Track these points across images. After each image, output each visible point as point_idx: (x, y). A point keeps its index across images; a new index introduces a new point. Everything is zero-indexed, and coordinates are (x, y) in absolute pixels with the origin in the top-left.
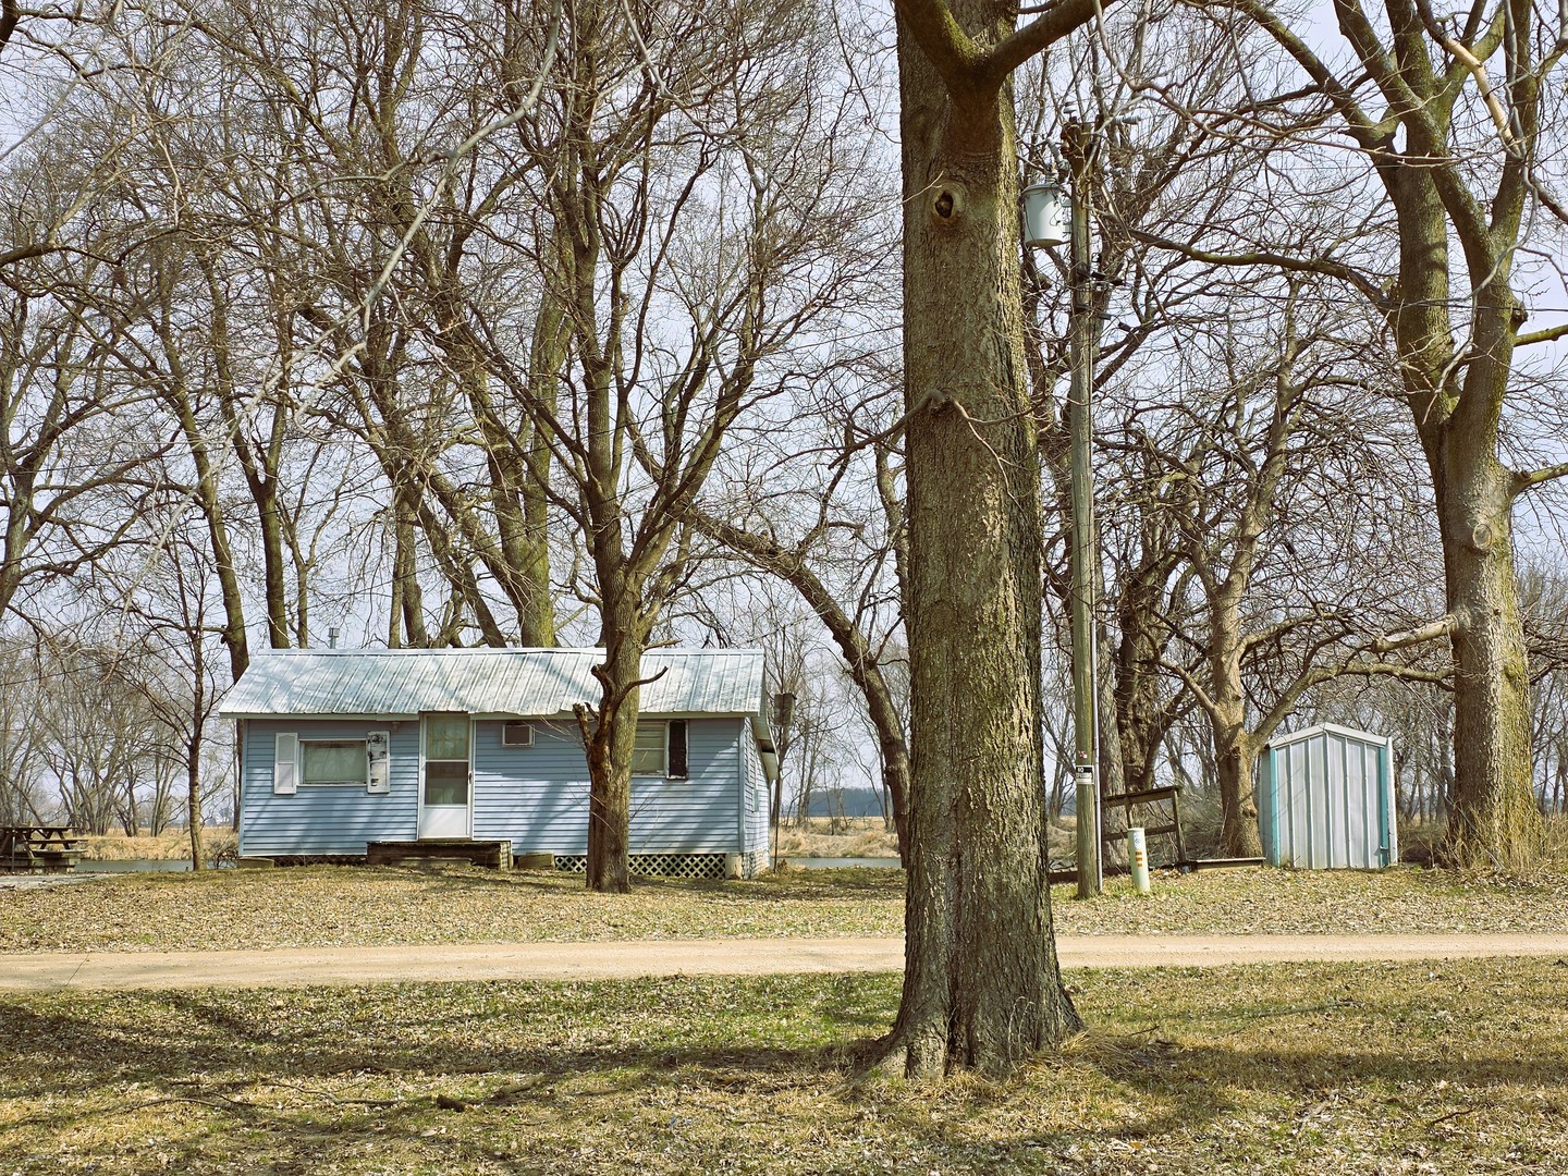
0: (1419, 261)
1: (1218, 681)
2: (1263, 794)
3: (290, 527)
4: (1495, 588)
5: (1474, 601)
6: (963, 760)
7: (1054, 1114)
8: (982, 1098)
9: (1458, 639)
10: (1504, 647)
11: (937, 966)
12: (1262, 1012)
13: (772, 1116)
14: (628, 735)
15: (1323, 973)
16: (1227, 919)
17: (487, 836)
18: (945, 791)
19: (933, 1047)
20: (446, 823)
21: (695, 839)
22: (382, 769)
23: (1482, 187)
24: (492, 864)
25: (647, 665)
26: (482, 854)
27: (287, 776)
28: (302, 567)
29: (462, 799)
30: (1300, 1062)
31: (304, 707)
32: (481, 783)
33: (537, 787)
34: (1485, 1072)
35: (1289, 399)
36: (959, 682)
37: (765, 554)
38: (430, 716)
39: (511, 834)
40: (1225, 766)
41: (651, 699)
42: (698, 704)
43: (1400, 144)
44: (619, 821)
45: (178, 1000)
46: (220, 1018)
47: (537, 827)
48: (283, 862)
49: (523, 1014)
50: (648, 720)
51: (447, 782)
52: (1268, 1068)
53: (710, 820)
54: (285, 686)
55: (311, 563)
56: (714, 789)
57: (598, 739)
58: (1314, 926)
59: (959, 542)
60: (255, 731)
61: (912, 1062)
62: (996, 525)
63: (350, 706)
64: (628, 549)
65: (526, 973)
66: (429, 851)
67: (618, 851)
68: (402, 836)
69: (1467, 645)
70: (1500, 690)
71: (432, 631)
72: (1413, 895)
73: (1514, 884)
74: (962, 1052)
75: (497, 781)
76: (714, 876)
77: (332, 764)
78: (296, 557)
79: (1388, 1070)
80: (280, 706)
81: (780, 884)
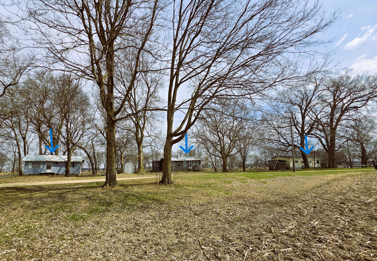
0: (137, 131)
1: (121, 160)
2: (124, 168)
3: (27, 143)
4: (141, 154)
5: (140, 155)
6: (111, 166)
7: (117, 188)
8: (112, 188)
9: (139, 157)
10: (142, 158)
11: (108, 180)
12: (128, 182)
13: (97, 190)
14: (70, 164)
15: (132, 180)
16: (122, 177)
17: (53, 172)
18: (109, 168)
19: (108, 185)
20: (49, 171)
21: (75, 172)
22: (41, 166)
23: (142, 126)
24: (54, 175)
25: (72, 158)
26: (52, 174)
27: (30, 167)
28: (28, 146)
29: (50, 169)
30: (132, 185)
31: (33, 160)
32: (52, 167)
33: (59, 168)
34: (143, 184)
35: (127, 139)
36: (110, 161)
37: (81, 148)
38: (47, 162)
39: (56, 172)
40: (122, 166)
41: (72, 160)
42: (76, 161)
43: (136, 123)
44: (69, 171)
45: (34, 186)
46: (39, 187)
47: (59, 172)
48: (29, 175)
49: (69, 185)
50: (72, 162)
51: (49, 167)
52: (130, 185)
53: (76, 171)
54: (30, 158)
55: (29, 146)
56: (77, 168)
57: (67, 164)
58: (129, 177)
59: (111, 151)
60: (27, 163)
61: (106, 186)
62: (114, 151)
63: (38, 160)
64: (70, 148)
65: (68, 183)
66: (47, 174)
67: (68, 173)
68: (44, 172)
69: (139, 158)
70: (142, 161)
71: (43, 153)
72: (135, 175)
73: (142, 174)
74: (110, 185)
75: (54, 167)
76: (77, 176)
77: (36, 165)
78: (27, 145)
79: (138, 185)
80: (30, 160)
81: (82, 176)
